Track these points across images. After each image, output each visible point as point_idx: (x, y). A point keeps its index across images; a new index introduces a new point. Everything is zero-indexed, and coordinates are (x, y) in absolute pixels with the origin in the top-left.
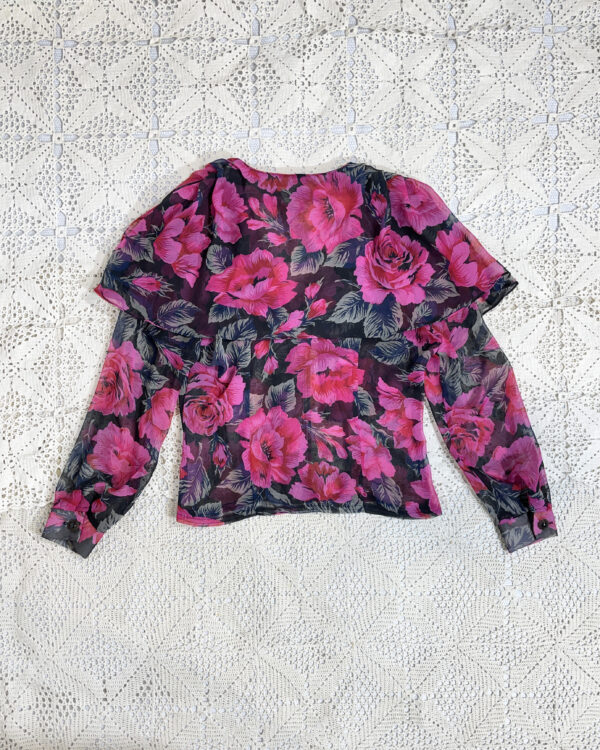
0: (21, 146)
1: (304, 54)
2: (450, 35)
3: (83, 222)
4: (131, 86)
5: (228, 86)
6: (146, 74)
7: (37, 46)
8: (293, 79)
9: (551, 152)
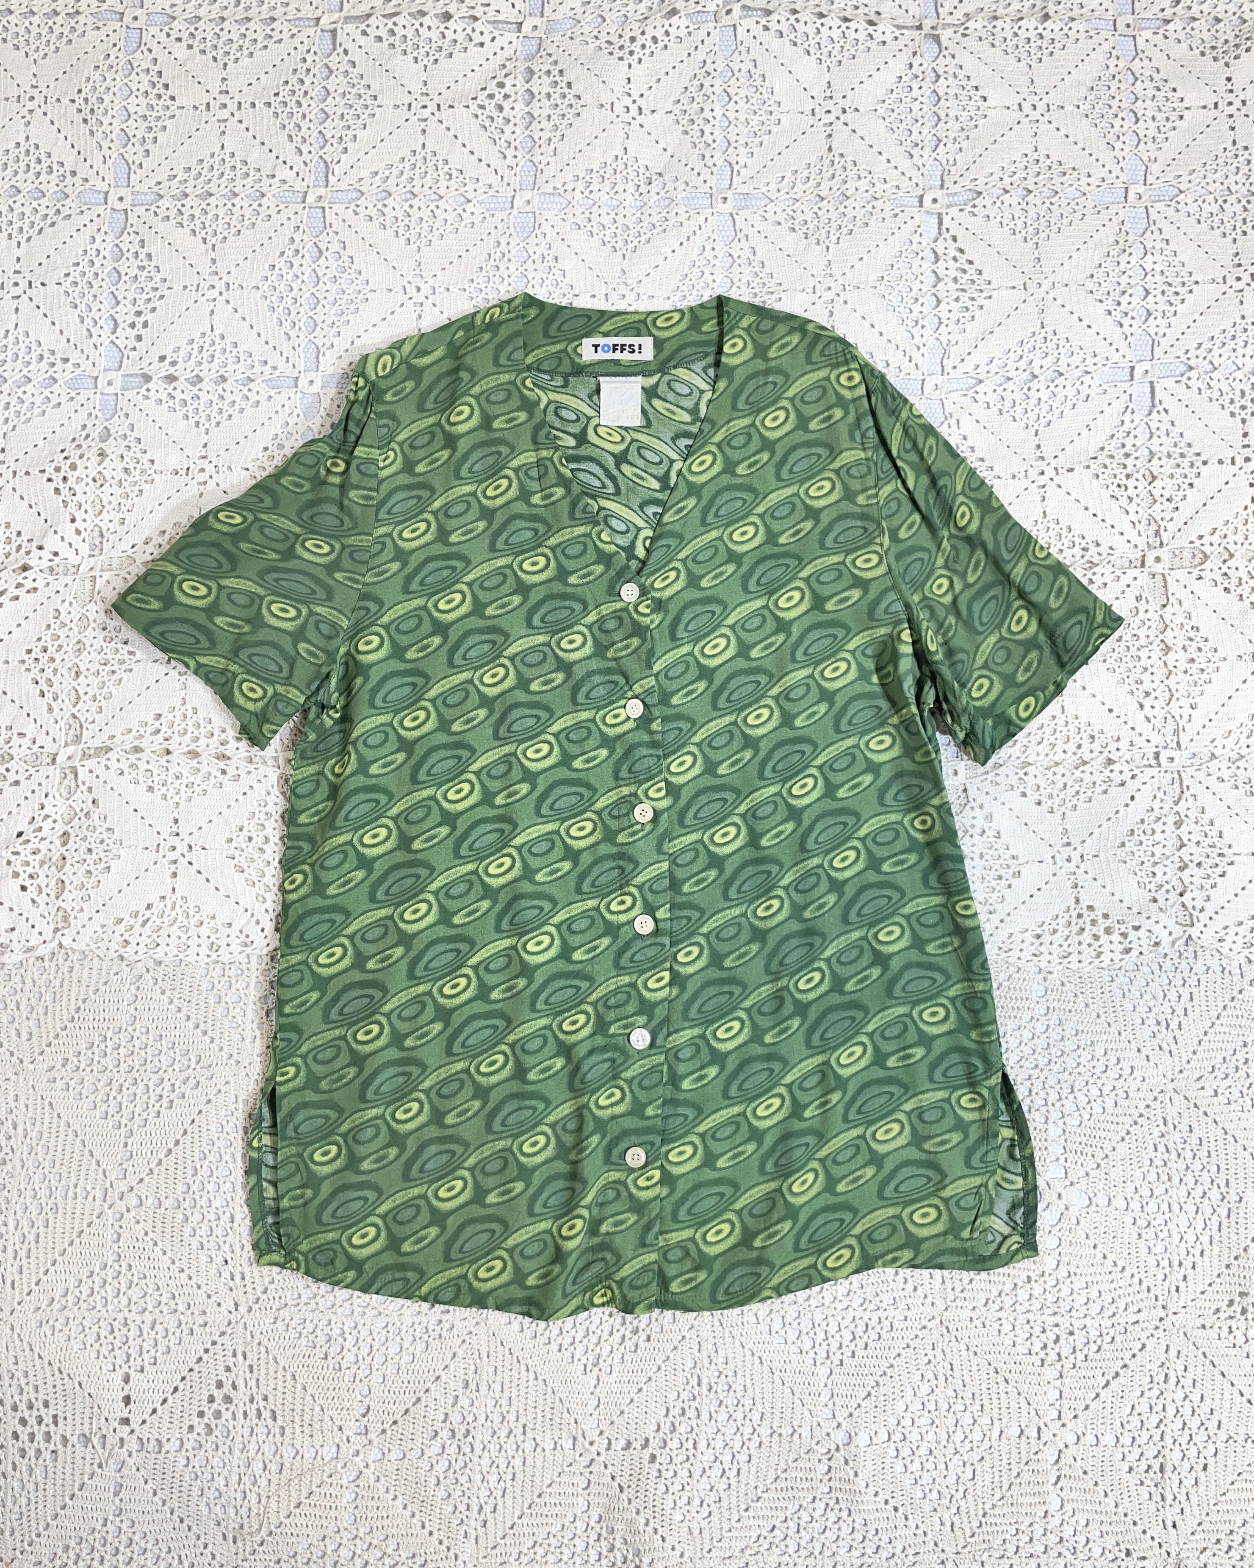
0: (43, 211)
1: (631, 53)
2: (926, 29)
3: (156, 365)
4: (275, 102)
5: (474, 107)
6: (308, 81)
7: (90, 20)
8: (606, 99)
9: (1134, 260)
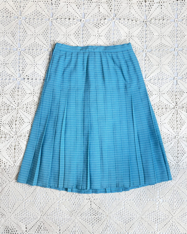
0: (7, 52)
1: (98, 26)
2: (145, 22)
3: (26, 77)
4: (43, 34)
5: (74, 35)
6: (48, 30)
8: (94, 34)
9: (175, 60)
